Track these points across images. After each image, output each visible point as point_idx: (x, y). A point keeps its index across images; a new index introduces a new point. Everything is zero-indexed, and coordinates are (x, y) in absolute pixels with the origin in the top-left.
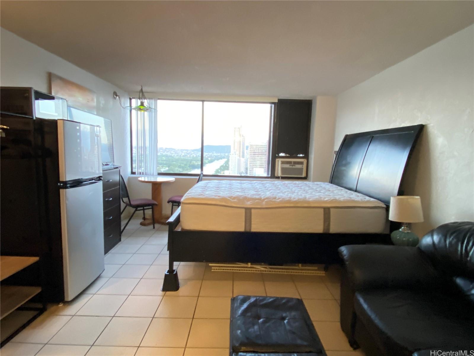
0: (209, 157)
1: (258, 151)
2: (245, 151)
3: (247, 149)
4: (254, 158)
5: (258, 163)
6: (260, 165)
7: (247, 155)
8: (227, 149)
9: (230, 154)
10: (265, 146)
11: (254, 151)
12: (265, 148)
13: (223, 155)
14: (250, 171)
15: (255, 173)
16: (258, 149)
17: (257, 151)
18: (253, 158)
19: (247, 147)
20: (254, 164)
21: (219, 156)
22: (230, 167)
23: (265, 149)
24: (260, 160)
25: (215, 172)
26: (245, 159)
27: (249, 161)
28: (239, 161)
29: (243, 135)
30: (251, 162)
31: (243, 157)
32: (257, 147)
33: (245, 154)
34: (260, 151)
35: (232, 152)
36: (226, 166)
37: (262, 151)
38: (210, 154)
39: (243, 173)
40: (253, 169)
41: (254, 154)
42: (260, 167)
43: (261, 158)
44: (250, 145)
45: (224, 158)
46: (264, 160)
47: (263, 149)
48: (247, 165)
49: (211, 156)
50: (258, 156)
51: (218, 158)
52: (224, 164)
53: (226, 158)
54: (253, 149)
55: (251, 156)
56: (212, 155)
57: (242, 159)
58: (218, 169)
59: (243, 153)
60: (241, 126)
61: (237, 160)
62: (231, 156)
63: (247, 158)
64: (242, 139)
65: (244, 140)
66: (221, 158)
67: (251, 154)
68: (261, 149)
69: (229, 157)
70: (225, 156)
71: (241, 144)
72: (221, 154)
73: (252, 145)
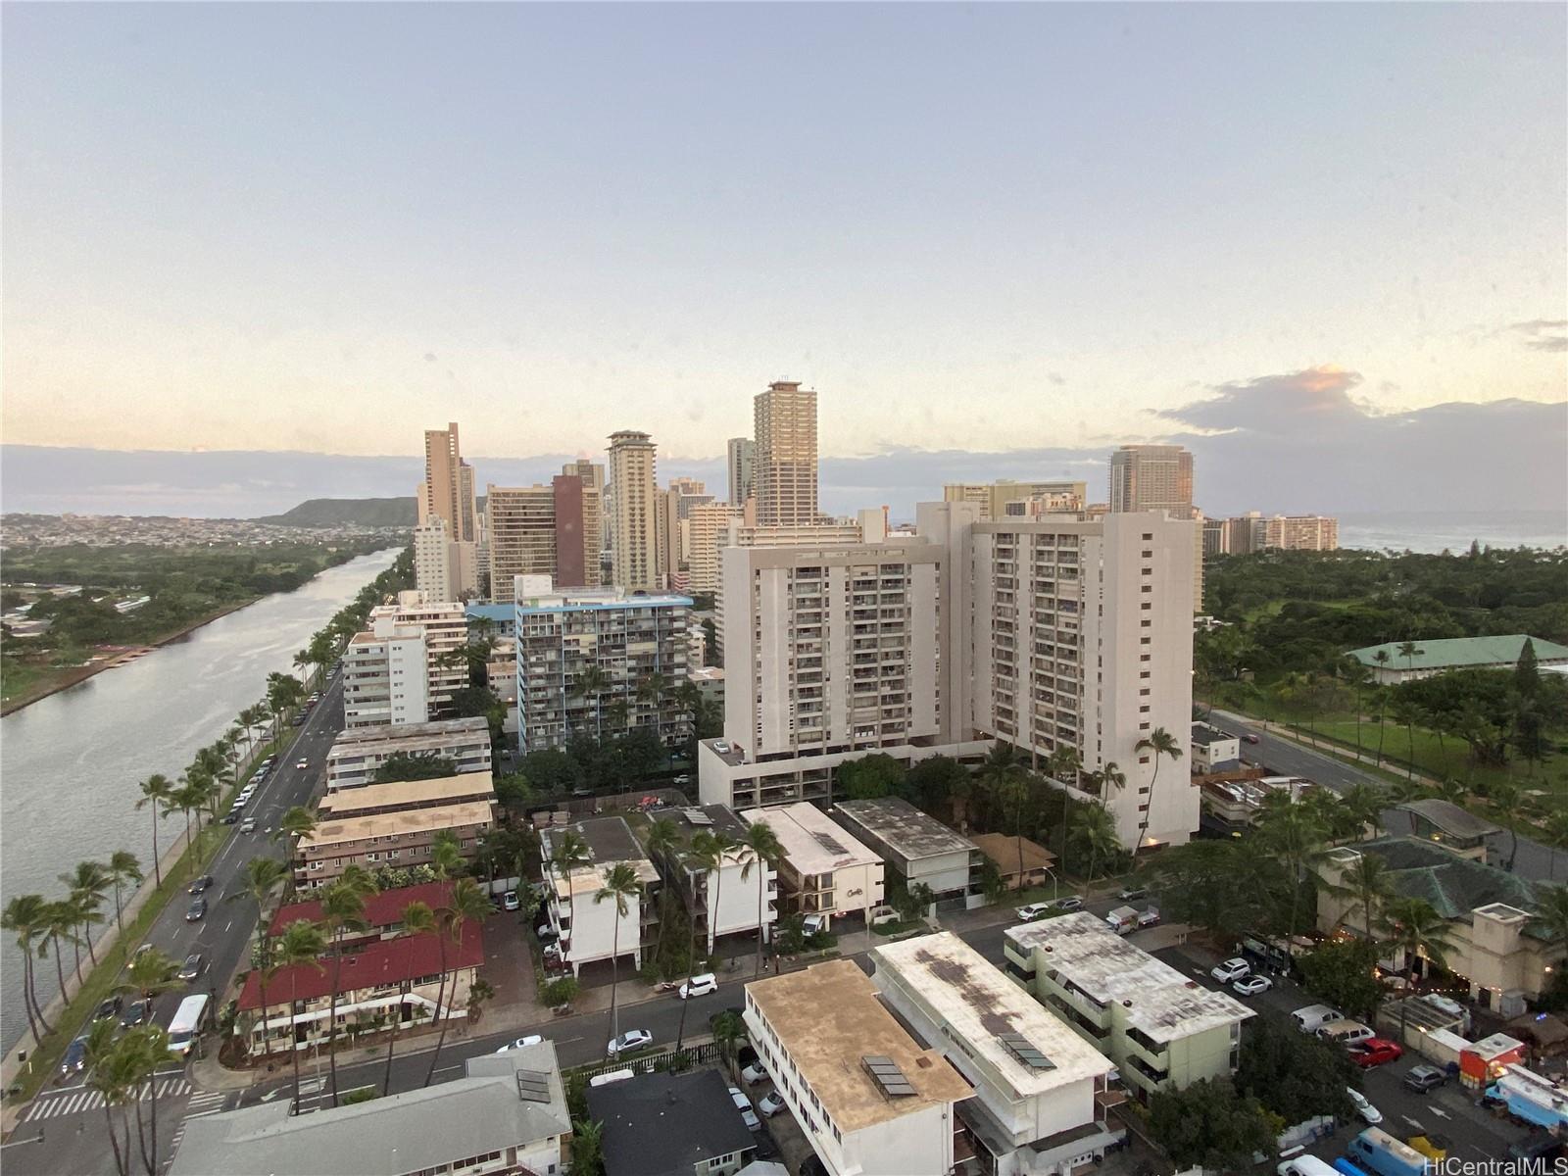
0: (331, 544)
1: (525, 514)
2: (476, 517)
3: (480, 509)
4: (511, 539)
5: (528, 556)
6: (534, 564)
7: (484, 527)
8: (403, 511)
9: (418, 530)
10: (546, 495)
11: (510, 514)
12: (547, 501)
13: (386, 532)
14: (501, 584)
15: (521, 592)
16: (524, 508)
17: (519, 514)
18: (506, 540)
19: (481, 502)
20: (512, 559)
21: (369, 536)
22: (421, 578)
23: (548, 508)
24: (533, 546)
25: (359, 598)
26: (477, 545)
27: (491, 552)
28: (455, 556)
29: (461, 459)
30: (502, 553)
31: (469, 535)
32: (518, 501)
33: (477, 526)
34: (531, 514)
35: (423, 524)
36: (401, 572)
37: (539, 513)
38: (334, 532)
39: (473, 593)
40: (513, 577)
41: (509, 527)
42: (535, 572)
43: (538, 539)
44: (494, 494)
45: (393, 544)
46: (548, 545)
47: (543, 507)
48: (484, 562)
49: (338, 541)
50: (525, 533)
51: (369, 547)
52: (394, 565)
53: (401, 545)
54: (505, 508)
55: (501, 534)
56: (344, 535)
57: (464, 544)
58: (371, 585)
59: (468, 524)
60: (454, 427)
61: (445, 550)
62: (420, 538)
63: (484, 539)
64: (458, 475)
65: (468, 478)
66: (382, 545)
67: (499, 527)
68: (537, 508)
69: (413, 539)
70: (394, 536)
71: (458, 492)
72: (382, 529)
73: (498, 495)
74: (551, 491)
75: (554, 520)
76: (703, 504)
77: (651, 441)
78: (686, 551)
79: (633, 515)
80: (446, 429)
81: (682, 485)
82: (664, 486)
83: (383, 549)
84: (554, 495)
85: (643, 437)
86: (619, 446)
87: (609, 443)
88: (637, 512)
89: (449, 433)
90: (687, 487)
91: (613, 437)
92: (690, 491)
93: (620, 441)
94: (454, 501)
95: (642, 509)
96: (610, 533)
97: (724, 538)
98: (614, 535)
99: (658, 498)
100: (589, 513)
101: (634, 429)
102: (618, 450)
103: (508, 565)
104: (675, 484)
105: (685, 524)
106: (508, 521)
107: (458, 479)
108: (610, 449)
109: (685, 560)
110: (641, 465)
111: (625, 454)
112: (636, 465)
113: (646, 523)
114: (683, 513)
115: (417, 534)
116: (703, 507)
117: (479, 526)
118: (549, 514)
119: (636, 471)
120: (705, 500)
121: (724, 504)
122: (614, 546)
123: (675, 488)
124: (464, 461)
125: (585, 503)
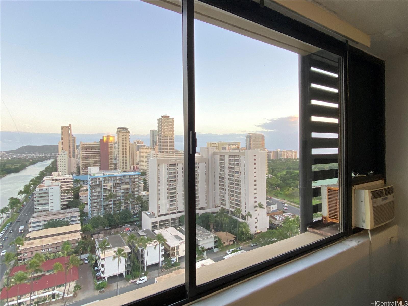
0: (30, 159)
1: (91, 150)
2: (76, 151)
3: (77, 148)
4: (87, 157)
5: (92, 161)
6: (94, 164)
7: (78, 153)
8: (56, 148)
9: (59, 155)
10: (97, 144)
11: (87, 150)
12: (98, 146)
13: (48, 155)
14: (84, 170)
15: (90, 172)
16: (91, 148)
17: (89, 150)
18: (85, 157)
19: (78, 146)
20: (87, 162)
21: (43, 156)
22: (59, 168)
23: (98, 148)
24: (94, 159)
25: (39, 174)
26: (76, 159)
27: (81, 161)
28: (70, 162)
29: (72, 134)
30: (84, 161)
31: (74, 156)
32: (89, 146)
34: (93, 150)
35: (60, 153)
36: (53, 167)
37: (95, 150)
38: (31, 155)
39: (75, 172)
40: (87, 168)
41: (86, 153)
42: (94, 166)
43: (95, 157)
44: (82, 144)
45: (50, 158)
46: (98, 158)
47: (97, 148)
48: (78, 164)
49: (32, 158)
50: (91, 155)
51: (42, 159)
52: (50, 165)
53: (53, 159)
54: (85, 148)
55: (84, 155)
56: (35, 156)
57: (72, 158)
58: (43, 171)
59: (74, 152)
60: (70, 125)
61: (66, 160)
62: (59, 156)
63: (78, 157)
64: (71, 139)
65: (74, 139)
66: (47, 159)
67: (83, 154)
68: (94, 148)
69: (57, 157)
70: (51, 156)
71: (71, 144)
72: (46, 154)
73: (83, 144)
74: (99, 143)
75: (100, 152)
76: (143, 147)
77: (129, 130)
78: (138, 160)
79: (123, 150)
80: (68, 126)
81: (137, 142)
82: (132, 142)
83: (47, 160)
84: (100, 144)
85: (126, 129)
86: (119, 131)
87: (116, 130)
88: (124, 149)
89: (68, 127)
90: (138, 142)
91: (117, 129)
92: (140, 143)
93: (120, 130)
94: (70, 146)
95: (126, 148)
96: (116, 155)
97: (149, 156)
98: (118, 155)
99: (130, 145)
100: (110, 150)
101: (124, 127)
102: (119, 132)
103: (86, 164)
104: (135, 141)
105: (138, 152)
106: (86, 152)
107: (71, 140)
108: (117, 132)
109: (138, 162)
110: (126, 136)
111: (121, 133)
112: (124, 137)
113: (127, 152)
114: (138, 149)
115: (58, 155)
116: (143, 148)
117: (77, 153)
118: (99, 150)
119: (124, 138)
120: (144, 146)
121: (149, 147)
122: (118, 158)
123: (135, 143)
124: (73, 135)
125: (109, 147)
